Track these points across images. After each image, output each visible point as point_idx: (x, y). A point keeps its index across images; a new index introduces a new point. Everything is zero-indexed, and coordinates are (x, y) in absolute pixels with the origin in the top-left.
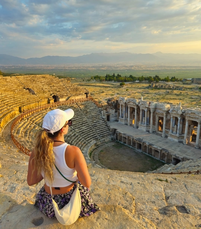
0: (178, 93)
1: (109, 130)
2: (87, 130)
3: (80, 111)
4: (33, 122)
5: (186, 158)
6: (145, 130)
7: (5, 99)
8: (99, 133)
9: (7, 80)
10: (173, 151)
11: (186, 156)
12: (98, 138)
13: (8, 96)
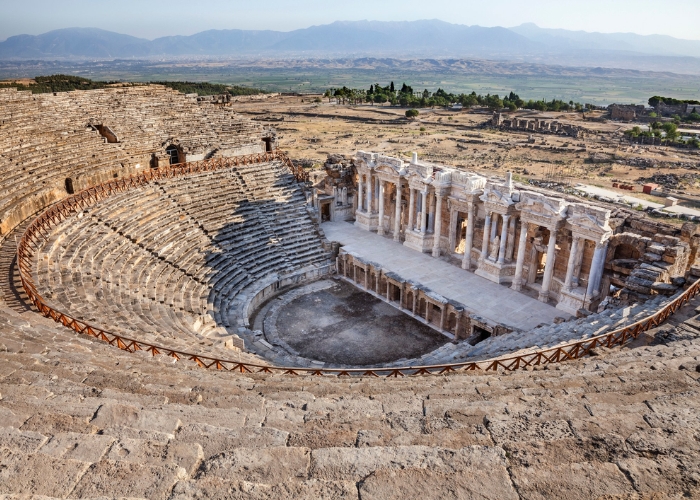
0: (558, 146)
1: (323, 246)
2: (257, 245)
3: (242, 190)
4: (99, 220)
5: (504, 328)
6: (420, 249)
7: (30, 155)
8: (290, 255)
9: (43, 104)
11: (504, 323)
12: (286, 267)
13: (38, 148)
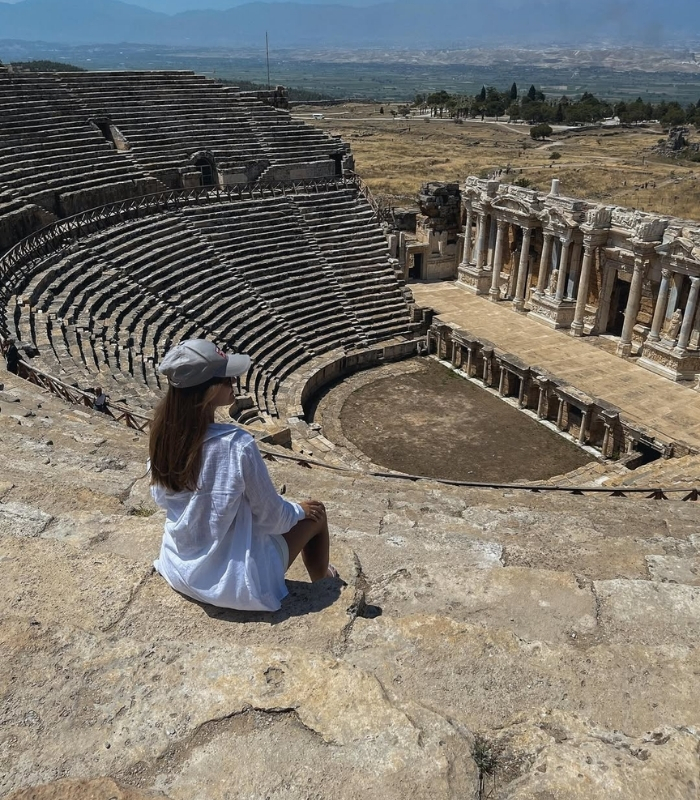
1: (409, 314)
5: (684, 448)
6: (553, 324)
8: (363, 323)
10: (640, 413)
11: (685, 440)
12: (357, 339)
